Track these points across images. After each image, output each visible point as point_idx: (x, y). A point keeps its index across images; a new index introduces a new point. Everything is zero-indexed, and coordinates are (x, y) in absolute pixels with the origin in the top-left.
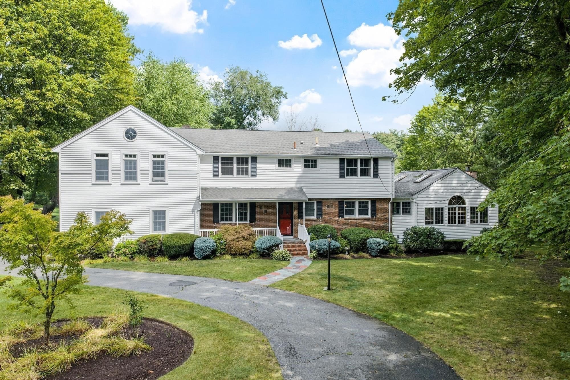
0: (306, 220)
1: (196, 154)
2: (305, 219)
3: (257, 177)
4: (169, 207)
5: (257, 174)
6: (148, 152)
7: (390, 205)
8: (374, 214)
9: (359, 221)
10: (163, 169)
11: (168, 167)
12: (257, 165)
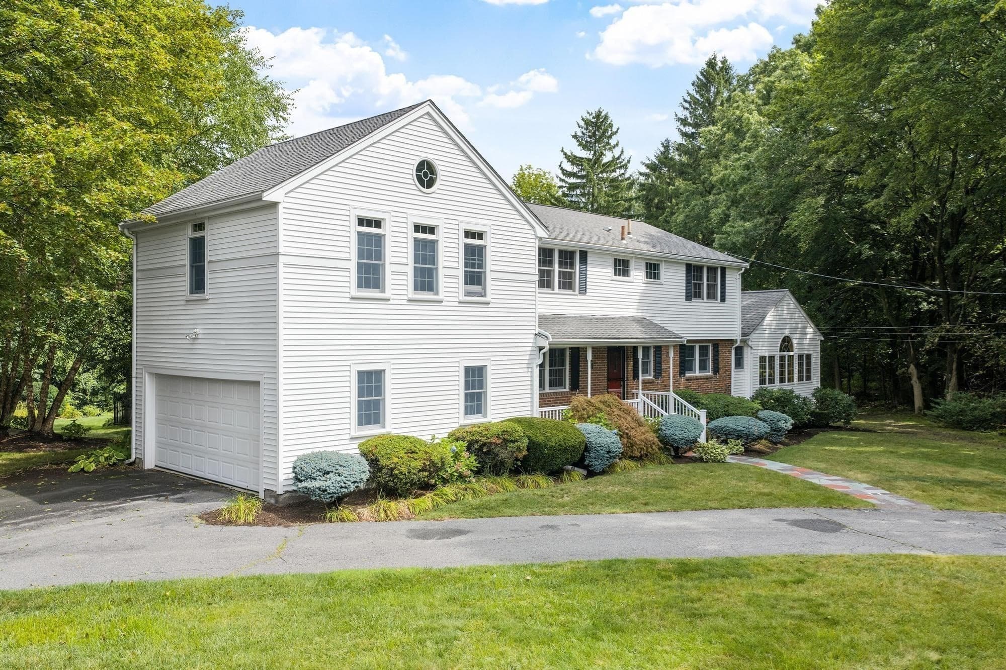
0: (644, 382)
1: (533, 237)
2: (643, 380)
3: (587, 294)
4: (493, 358)
5: (588, 287)
6: (456, 222)
7: (733, 352)
8: (716, 370)
9: (701, 382)
10: (481, 266)
11: (491, 263)
12: (588, 269)
